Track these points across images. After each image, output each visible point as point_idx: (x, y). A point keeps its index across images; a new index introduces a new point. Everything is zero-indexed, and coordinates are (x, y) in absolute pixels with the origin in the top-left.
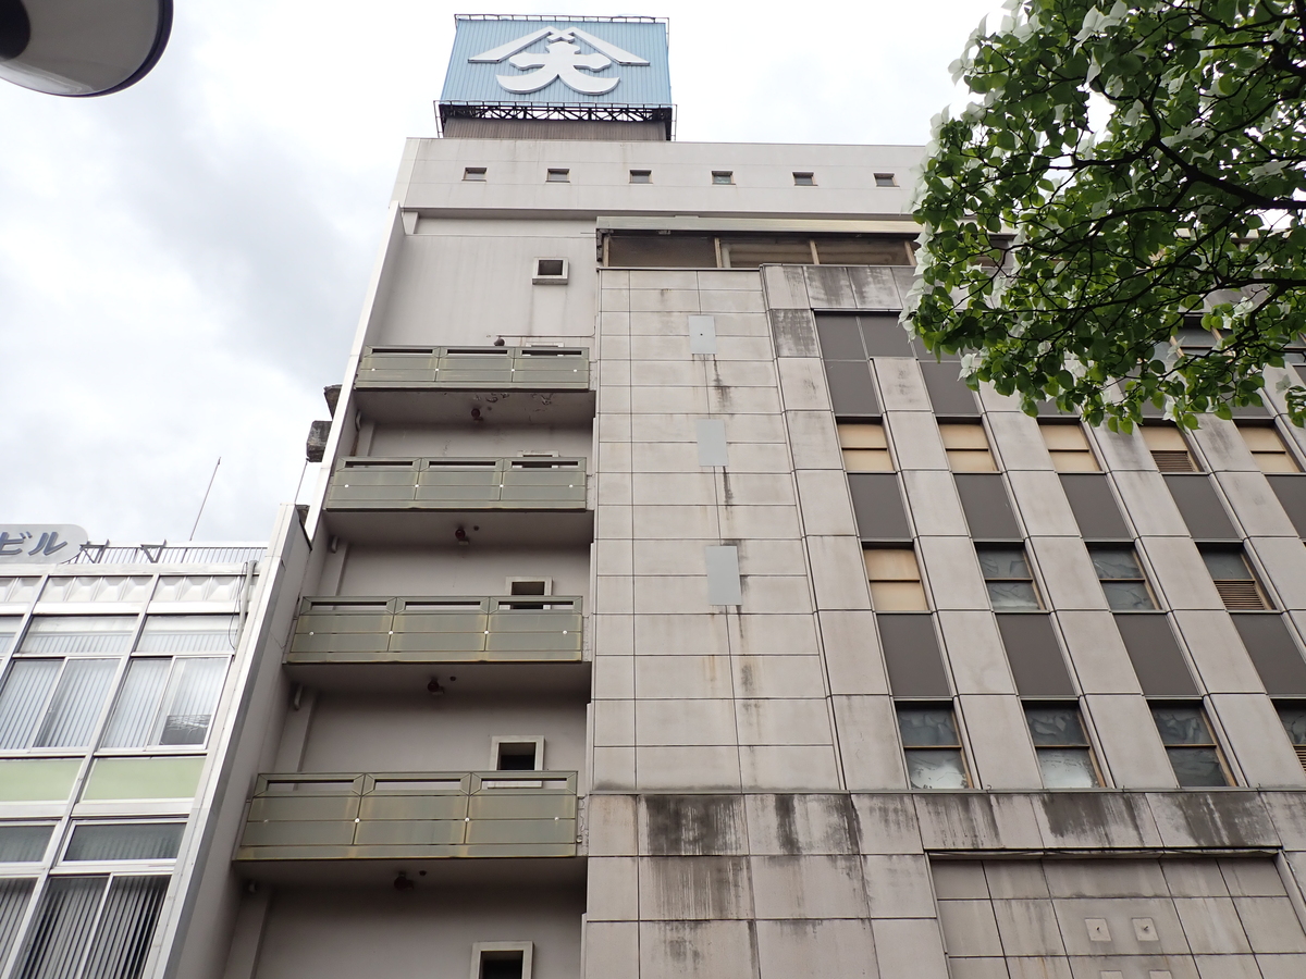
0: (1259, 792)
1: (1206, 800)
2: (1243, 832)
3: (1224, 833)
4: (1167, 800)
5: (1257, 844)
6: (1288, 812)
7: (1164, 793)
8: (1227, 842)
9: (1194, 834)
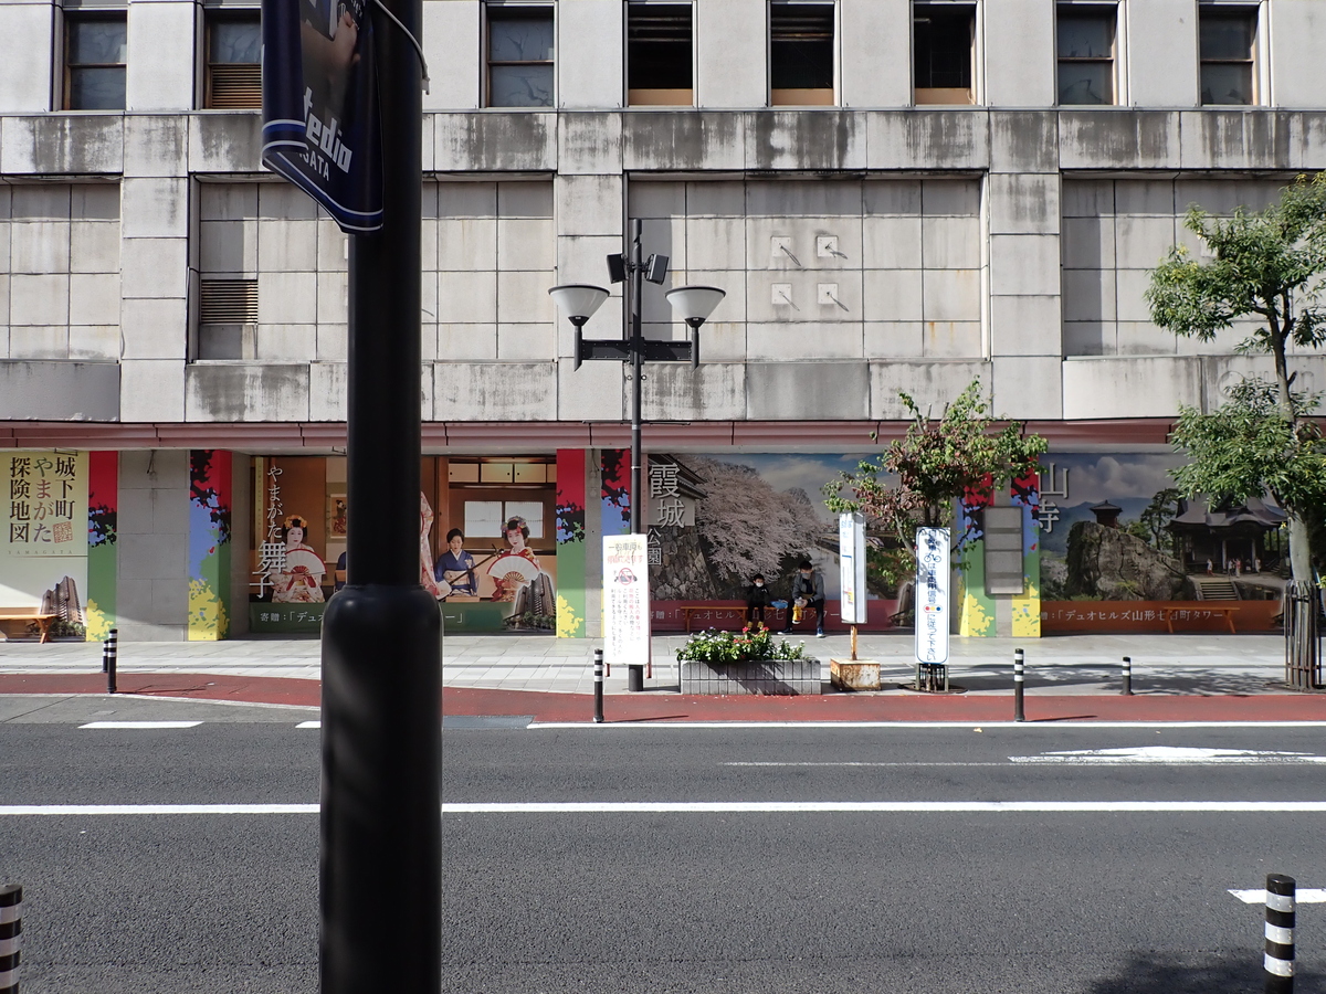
0: (124, 116)
1: (63, 124)
2: (88, 158)
3: (68, 158)
4: (24, 124)
5: (98, 171)
6: (145, 136)
7: (22, 117)
8: (67, 168)
9: (36, 160)
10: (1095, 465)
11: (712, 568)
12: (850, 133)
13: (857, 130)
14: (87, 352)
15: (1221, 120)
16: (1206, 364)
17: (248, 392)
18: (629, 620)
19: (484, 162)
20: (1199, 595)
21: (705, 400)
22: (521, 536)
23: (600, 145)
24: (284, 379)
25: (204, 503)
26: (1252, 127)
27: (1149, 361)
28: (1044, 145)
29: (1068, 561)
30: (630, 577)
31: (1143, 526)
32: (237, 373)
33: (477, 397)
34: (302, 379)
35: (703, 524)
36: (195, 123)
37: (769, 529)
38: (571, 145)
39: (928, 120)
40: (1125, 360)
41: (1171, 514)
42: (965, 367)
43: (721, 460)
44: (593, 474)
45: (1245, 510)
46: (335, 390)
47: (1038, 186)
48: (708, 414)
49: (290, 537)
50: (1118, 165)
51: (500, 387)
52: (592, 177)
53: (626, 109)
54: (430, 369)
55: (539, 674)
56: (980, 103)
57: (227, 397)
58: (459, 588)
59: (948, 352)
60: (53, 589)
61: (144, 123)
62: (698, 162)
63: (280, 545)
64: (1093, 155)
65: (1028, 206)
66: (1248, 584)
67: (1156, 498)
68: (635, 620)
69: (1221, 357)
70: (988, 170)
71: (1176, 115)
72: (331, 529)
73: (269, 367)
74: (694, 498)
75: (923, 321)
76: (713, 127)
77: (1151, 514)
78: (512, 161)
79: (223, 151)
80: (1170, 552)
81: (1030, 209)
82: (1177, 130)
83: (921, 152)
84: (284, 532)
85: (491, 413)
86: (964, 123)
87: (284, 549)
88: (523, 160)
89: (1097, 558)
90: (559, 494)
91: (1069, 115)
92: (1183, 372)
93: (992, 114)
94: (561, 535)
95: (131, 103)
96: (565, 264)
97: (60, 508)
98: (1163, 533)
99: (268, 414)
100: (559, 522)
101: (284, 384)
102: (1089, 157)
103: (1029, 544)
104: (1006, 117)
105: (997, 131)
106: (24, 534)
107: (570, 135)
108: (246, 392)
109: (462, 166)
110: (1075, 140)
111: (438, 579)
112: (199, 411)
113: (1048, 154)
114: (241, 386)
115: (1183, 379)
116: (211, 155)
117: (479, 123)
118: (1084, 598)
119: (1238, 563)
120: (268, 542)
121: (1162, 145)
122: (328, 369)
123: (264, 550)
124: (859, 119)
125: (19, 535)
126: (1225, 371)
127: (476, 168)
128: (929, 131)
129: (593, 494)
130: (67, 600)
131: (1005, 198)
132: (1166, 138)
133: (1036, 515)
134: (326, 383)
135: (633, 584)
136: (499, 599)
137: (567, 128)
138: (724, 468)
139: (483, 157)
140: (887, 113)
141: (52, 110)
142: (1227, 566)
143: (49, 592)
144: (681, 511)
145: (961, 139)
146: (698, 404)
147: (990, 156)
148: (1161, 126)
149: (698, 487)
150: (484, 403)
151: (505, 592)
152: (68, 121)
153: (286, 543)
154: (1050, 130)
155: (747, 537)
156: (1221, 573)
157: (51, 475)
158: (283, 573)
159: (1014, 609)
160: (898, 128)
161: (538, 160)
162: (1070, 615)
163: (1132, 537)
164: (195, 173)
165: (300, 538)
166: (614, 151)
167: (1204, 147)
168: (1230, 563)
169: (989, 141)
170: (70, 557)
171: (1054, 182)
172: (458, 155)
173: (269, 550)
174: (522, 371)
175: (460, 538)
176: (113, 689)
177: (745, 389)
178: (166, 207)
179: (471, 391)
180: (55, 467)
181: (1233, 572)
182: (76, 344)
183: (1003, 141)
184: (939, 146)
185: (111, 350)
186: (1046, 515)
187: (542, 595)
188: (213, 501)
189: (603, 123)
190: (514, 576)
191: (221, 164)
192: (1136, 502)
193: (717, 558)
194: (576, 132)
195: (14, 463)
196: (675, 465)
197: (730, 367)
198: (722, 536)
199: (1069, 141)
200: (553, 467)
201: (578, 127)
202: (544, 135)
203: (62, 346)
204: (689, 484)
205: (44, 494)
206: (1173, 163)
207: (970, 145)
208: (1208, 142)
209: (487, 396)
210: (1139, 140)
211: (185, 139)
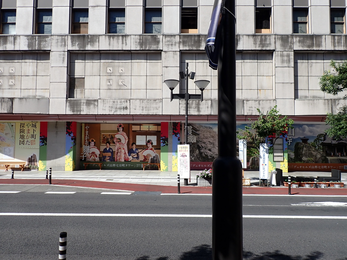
0: (51, 35)
2: (42, 46)
3: (37, 46)
5: (44, 50)
6: (57, 41)
7: (25, 36)
8: (36, 49)
9: (29, 47)
10: (302, 127)
11: (201, 153)
12: (239, 41)
13: (241, 40)
14: (41, 96)
15: (336, 38)
16: (333, 101)
17: (82, 107)
18: (184, 167)
19: (144, 48)
20: (329, 162)
21: (201, 110)
22: (151, 145)
23: (174, 43)
24: (91, 103)
25: (70, 135)
26: (344, 39)
27: (317, 100)
28: (290, 44)
29: (294, 153)
30: (185, 156)
31: (314, 144)
32: (79, 102)
33: (141, 108)
34: (96, 103)
35: (198, 142)
36: (69, 37)
37: (216, 143)
38: (166, 43)
39: (259, 37)
40: (311, 100)
41: (322, 140)
42: (269, 101)
43: (203, 125)
44: (170, 128)
45: (341, 140)
46: (104, 106)
47: (288, 54)
48: (202, 113)
49: (91, 144)
50: (309, 49)
51: (147, 106)
52: (171, 52)
53: (180, 34)
54: (129, 101)
55: (159, 181)
56: (273, 33)
57: (77, 108)
58: (134, 158)
59: (264, 98)
60: (30, 157)
61: (56, 37)
62: (199, 48)
63: (88, 146)
64: (302, 47)
65: (285, 60)
66: (342, 159)
67: (318, 136)
68: (186, 167)
69: (337, 99)
70: (275, 50)
71: (324, 36)
72: (102, 142)
73: (88, 100)
74: (196, 135)
75: (258, 89)
76: (203, 39)
77: (316, 140)
78: (151, 48)
79: (76, 45)
80: (322, 150)
81: (286, 60)
82: (325, 40)
83: (257, 46)
84: (89, 143)
85: (145, 112)
86: (268, 38)
87: (89, 147)
88: (154, 47)
89: (302, 152)
90: (162, 134)
91: (296, 36)
92: (327, 103)
93: (276, 36)
94: (162, 144)
95: (53, 32)
96: (164, 74)
97: (33, 136)
98: (320, 145)
99: (87, 112)
100: (161, 141)
101: (91, 105)
102: (301, 47)
103: (285, 148)
104: (280, 37)
105: (277, 40)
106: (23, 143)
107: (166, 41)
108: (81, 107)
109: (138, 49)
110: (298, 42)
111: (129, 156)
112: (69, 111)
113: (291, 46)
114: (80, 105)
115: (327, 105)
116: (73, 46)
117: (143, 38)
118: (299, 162)
119: (340, 153)
120: (85, 145)
121: (321, 44)
122: (103, 101)
123: (84, 148)
124: (241, 37)
125: (22, 143)
126: (338, 103)
127: (142, 49)
128: (259, 40)
129: (170, 134)
130: (34, 160)
131: (279, 57)
132: (322, 42)
133: (287, 140)
134: (102, 104)
135: (186, 158)
136: (145, 161)
137: (165, 39)
138: (204, 127)
139: (143, 46)
140: (249, 35)
141: (33, 34)
142: (337, 154)
143: (29, 158)
144: (193, 138)
145: (268, 42)
146: (199, 110)
147: (275, 47)
148: (320, 39)
149: (197, 132)
150: (143, 110)
151: (146, 159)
152: (37, 37)
153: (90, 146)
154: (291, 40)
155: (210, 146)
156: (335, 156)
157: (30, 128)
158: (89, 153)
159: (281, 165)
160: (251, 39)
161: (158, 47)
162: (295, 167)
163: (312, 146)
164: (69, 50)
165: (93, 144)
166: (177, 45)
167: (332, 44)
168: (338, 153)
169: (275, 43)
170: (35, 149)
171: (292, 53)
172: (137, 46)
173: (85, 148)
174: (153, 102)
175: (135, 145)
176: (51, 184)
177: (211, 107)
178: (62, 59)
179: (140, 107)
180: (31, 126)
181: (338, 156)
182: (38, 94)
183: (279, 43)
184: (262, 44)
185: (47, 95)
186: (289, 140)
187: (156, 160)
188: (72, 135)
189: (174, 38)
190: (149, 155)
191: (76, 48)
192: (313, 137)
193: (202, 151)
194: (167, 40)
195: (21, 124)
196: (191, 126)
197: (207, 101)
198: (203, 145)
199: (296, 43)
200: (160, 127)
201: (168, 39)
202: (159, 41)
203: (34, 95)
204: (195, 131)
205: (28, 132)
206: (324, 49)
207: (270, 44)
208: (333, 43)
209: (144, 108)
210: (315, 42)
211: (67, 41)
